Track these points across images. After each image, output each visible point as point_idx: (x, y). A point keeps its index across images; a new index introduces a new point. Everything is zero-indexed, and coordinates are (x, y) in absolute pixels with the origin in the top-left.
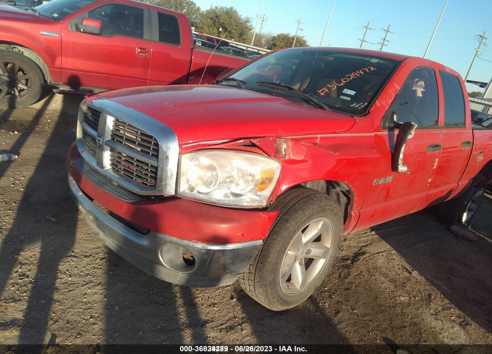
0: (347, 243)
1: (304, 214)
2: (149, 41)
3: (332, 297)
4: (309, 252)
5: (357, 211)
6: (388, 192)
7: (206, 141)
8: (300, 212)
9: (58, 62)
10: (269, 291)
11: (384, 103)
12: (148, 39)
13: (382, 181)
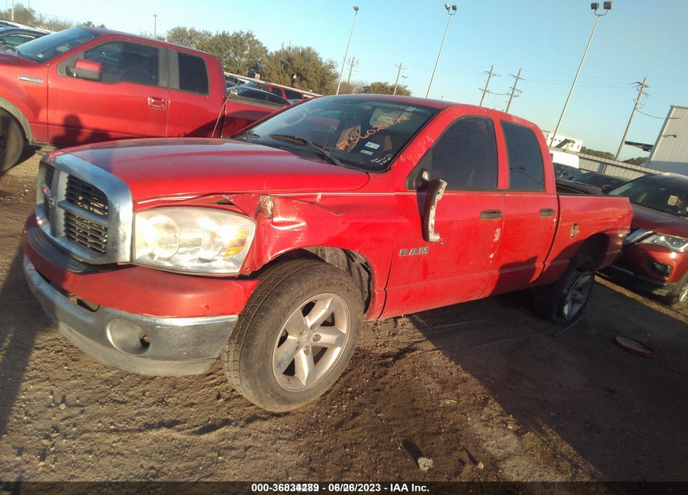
0: (395, 338)
1: (301, 287)
2: (166, 88)
3: (354, 399)
4: (317, 338)
5: (382, 289)
6: (425, 267)
7: (166, 197)
8: (296, 285)
9: (43, 115)
10: (259, 383)
11: (410, 158)
12: (165, 85)
13: (412, 252)
